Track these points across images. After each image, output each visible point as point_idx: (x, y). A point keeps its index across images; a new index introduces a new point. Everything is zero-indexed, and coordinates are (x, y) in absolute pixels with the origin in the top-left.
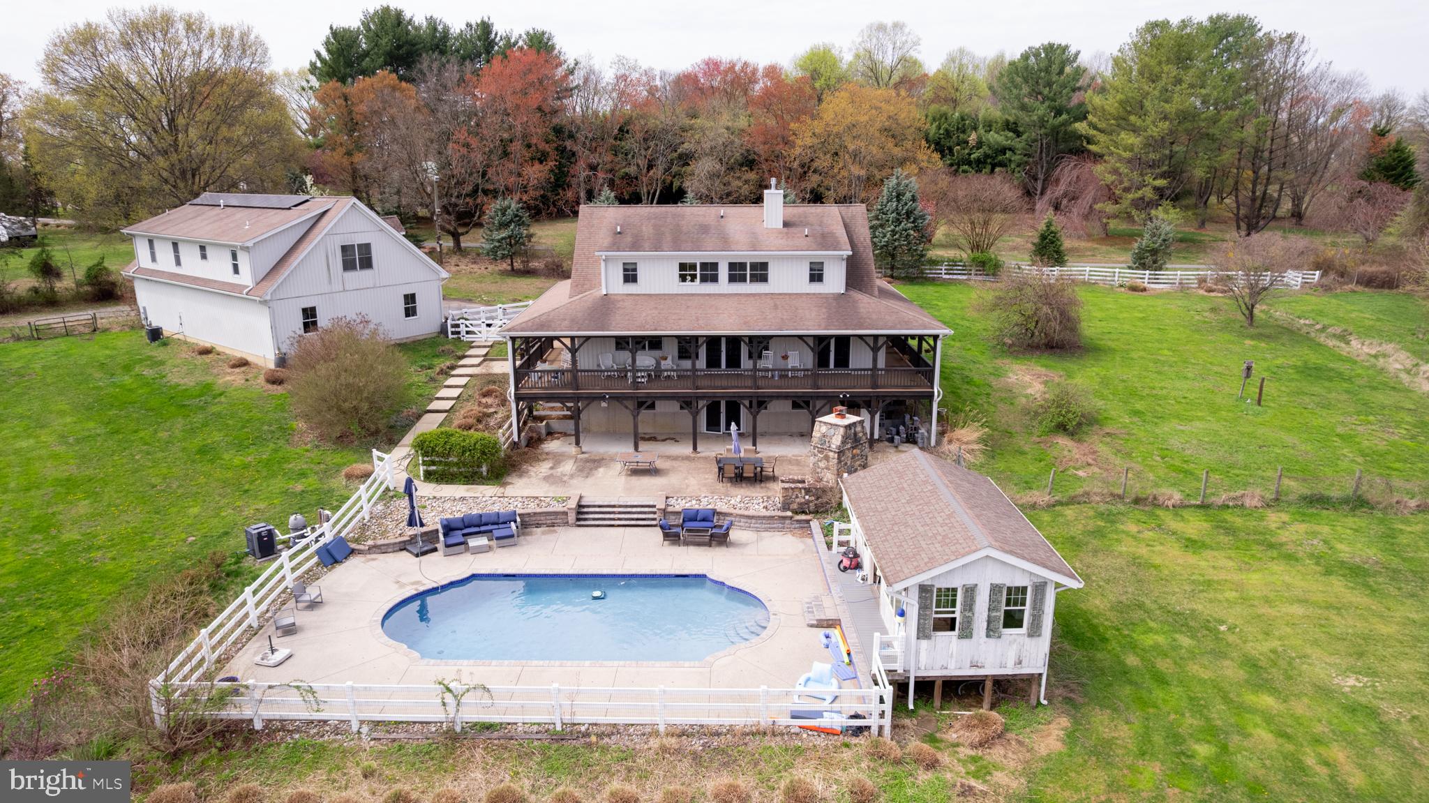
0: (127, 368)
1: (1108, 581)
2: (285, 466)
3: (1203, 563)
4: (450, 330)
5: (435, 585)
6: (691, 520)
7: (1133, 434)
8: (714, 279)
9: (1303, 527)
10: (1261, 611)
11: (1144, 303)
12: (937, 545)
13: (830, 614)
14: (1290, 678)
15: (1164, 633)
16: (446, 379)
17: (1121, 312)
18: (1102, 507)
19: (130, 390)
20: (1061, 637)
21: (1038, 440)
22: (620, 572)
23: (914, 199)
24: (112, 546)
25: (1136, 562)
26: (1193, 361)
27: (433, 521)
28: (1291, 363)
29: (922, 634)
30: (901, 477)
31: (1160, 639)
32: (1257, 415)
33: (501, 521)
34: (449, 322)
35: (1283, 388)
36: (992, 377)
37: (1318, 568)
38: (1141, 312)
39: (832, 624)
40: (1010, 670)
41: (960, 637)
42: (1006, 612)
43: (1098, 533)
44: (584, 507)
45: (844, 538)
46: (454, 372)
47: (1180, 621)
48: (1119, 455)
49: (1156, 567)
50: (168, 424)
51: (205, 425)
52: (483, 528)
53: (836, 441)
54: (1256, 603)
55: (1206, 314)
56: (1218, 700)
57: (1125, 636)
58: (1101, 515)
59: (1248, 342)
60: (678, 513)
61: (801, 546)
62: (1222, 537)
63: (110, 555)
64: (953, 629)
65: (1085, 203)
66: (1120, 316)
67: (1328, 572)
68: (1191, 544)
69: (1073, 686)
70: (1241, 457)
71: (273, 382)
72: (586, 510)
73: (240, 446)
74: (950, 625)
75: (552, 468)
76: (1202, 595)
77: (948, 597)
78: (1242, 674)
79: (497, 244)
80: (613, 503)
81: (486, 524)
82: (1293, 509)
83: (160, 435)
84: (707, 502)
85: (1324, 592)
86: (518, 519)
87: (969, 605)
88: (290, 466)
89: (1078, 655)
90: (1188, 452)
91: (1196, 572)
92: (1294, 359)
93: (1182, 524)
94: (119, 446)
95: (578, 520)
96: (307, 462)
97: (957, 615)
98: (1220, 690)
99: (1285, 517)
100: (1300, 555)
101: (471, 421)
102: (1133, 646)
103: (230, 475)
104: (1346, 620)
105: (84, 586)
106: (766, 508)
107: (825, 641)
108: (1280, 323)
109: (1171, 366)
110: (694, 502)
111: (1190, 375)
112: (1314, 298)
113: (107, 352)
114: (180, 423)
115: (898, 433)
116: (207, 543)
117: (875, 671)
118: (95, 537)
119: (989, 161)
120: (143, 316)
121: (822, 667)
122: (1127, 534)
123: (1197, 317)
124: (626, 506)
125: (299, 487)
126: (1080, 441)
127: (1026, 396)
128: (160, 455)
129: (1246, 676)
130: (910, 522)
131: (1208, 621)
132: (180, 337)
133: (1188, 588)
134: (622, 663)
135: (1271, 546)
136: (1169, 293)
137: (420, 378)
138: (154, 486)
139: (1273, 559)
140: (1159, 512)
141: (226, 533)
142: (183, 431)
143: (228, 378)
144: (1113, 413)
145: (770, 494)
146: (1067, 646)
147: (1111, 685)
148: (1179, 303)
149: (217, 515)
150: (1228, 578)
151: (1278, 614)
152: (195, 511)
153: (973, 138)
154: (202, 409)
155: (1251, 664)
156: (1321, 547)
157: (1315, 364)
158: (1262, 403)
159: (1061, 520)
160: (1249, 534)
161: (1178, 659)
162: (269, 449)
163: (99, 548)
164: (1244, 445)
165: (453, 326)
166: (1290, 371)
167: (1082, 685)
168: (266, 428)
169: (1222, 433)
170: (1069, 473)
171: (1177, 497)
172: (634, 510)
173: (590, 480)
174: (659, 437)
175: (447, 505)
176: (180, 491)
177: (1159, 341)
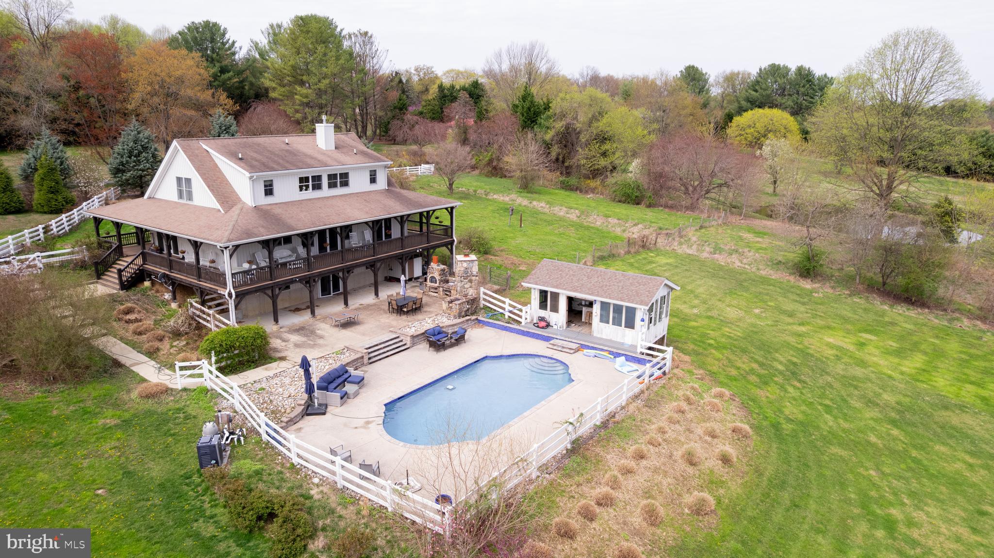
5: (382, 418)
6: (433, 335)
8: (320, 187)
13: (574, 345)
29: (648, 327)
32: (527, 231)
39: (579, 349)
40: (662, 335)
41: (654, 325)
52: (340, 379)
61: (491, 331)
77: (652, 307)
95: (369, 359)
97: (653, 315)
121: (621, 360)
124: (384, 343)
126: (497, 256)
145: (435, 313)
158: (522, 226)
174: (302, 307)
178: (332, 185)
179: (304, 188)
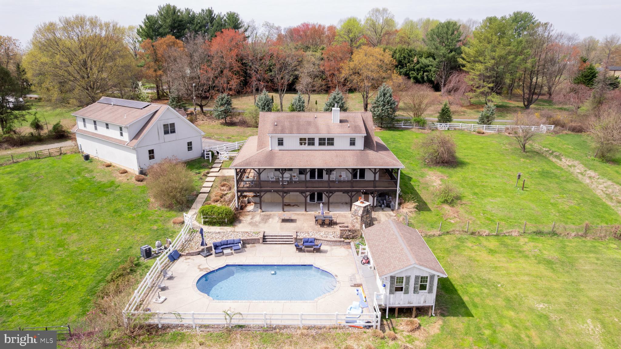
0: (79, 173)
1: (459, 267)
2: (149, 218)
3: (495, 259)
4: (206, 156)
5: (214, 270)
6: (306, 242)
7: (473, 204)
8: (313, 144)
9: (532, 244)
10: (513, 279)
11: (483, 140)
12: (397, 262)
13: (358, 282)
14: (520, 304)
15: (478, 287)
16: (206, 178)
17: (473, 145)
18: (459, 236)
19: (82, 184)
20: (441, 289)
21: (437, 206)
22: (281, 264)
23: (391, 96)
24: (90, 253)
25: (470, 259)
26: (499, 169)
27: (210, 243)
28: (538, 170)
29: (391, 292)
30: (384, 231)
31: (477, 290)
32: (521, 194)
33: (235, 243)
34: (205, 153)
35: (533, 182)
36: (420, 177)
37: (536, 261)
38: (481, 144)
39: (359, 285)
40: (422, 304)
41: (404, 293)
42: (420, 285)
43: (457, 247)
44: (265, 236)
45: (363, 251)
46: (209, 175)
47: (484, 283)
48: (467, 213)
49: (477, 261)
50: (100, 200)
51: (115, 200)
52: (228, 246)
53: (360, 212)
54: (512, 275)
55: (507, 146)
56: (495, 313)
57: (464, 289)
58: (459, 239)
59: (522, 160)
60: (301, 239)
61: (347, 253)
62: (502, 248)
63: (90, 257)
64: (402, 290)
65: (461, 92)
66: (473, 147)
67: (539, 263)
68: (491, 252)
69: (445, 309)
70: (513, 214)
71: (139, 181)
72: (266, 237)
73: (130, 209)
74: (401, 289)
75: (251, 219)
76: (493, 272)
77: (400, 280)
78: (504, 303)
79: (220, 113)
80: (276, 235)
81: (230, 244)
82: (529, 236)
83: (98, 204)
84: (312, 235)
85: (536, 271)
86: (242, 242)
87: (408, 283)
88: (150, 218)
89: (447, 296)
90: (493, 212)
91: (492, 263)
92: (539, 168)
93: (488, 243)
94: (83, 209)
95: (263, 241)
96: (156, 216)
97: (404, 286)
98: (495, 310)
99: (526, 240)
100: (530, 255)
101: (218, 198)
102: (467, 292)
103: (128, 222)
104: (543, 282)
105: (83, 270)
106: (334, 237)
107: (357, 292)
108: (536, 150)
109: (491, 172)
110: (307, 234)
111: (498, 176)
112: (550, 137)
113: (69, 165)
114: (105, 199)
115: (383, 204)
116: (124, 252)
117: (375, 305)
118: (82, 249)
119: (422, 69)
120: (80, 148)
121: (356, 303)
122: (468, 247)
123: (503, 147)
124: (281, 236)
125: (155, 227)
126: (453, 206)
127: (433, 186)
128: (99, 213)
129: (505, 304)
130: (387, 251)
131: (494, 283)
132: (96, 158)
133: (488, 270)
134: (285, 301)
135: (520, 252)
136: (493, 134)
137: (196, 178)
138: (100, 227)
139: (520, 257)
140: (481, 238)
141: (131, 247)
142: (107, 202)
143: (120, 179)
144: (466, 194)
145: (335, 231)
146: (443, 293)
147: (457, 308)
148: (497, 140)
149: (126, 239)
150: (503, 265)
151: (519, 280)
152: (117, 238)
153: (415, 59)
154: (112, 193)
155: (508, 300)
156: (538, 252)
157: (547, 170)
158: (524, 188)
159: (444, 241)
160: (512, 247)
161: (482, 298)
162: (141, 210)
163: (85, 254)
164: (515, 208)
165: (206, 154)
166: (537, 174)
167: (448, 308)
168: (138, 201)
169: (507, 203)
170: (448, 221)
171: (487, 232)
172: (284, 237)
173: (267, 225)
174: (292, 205)
175: (214, 235)
176: (110, 229)
177: (487, 159)
178: (320, 144)
179: (303, 144)
